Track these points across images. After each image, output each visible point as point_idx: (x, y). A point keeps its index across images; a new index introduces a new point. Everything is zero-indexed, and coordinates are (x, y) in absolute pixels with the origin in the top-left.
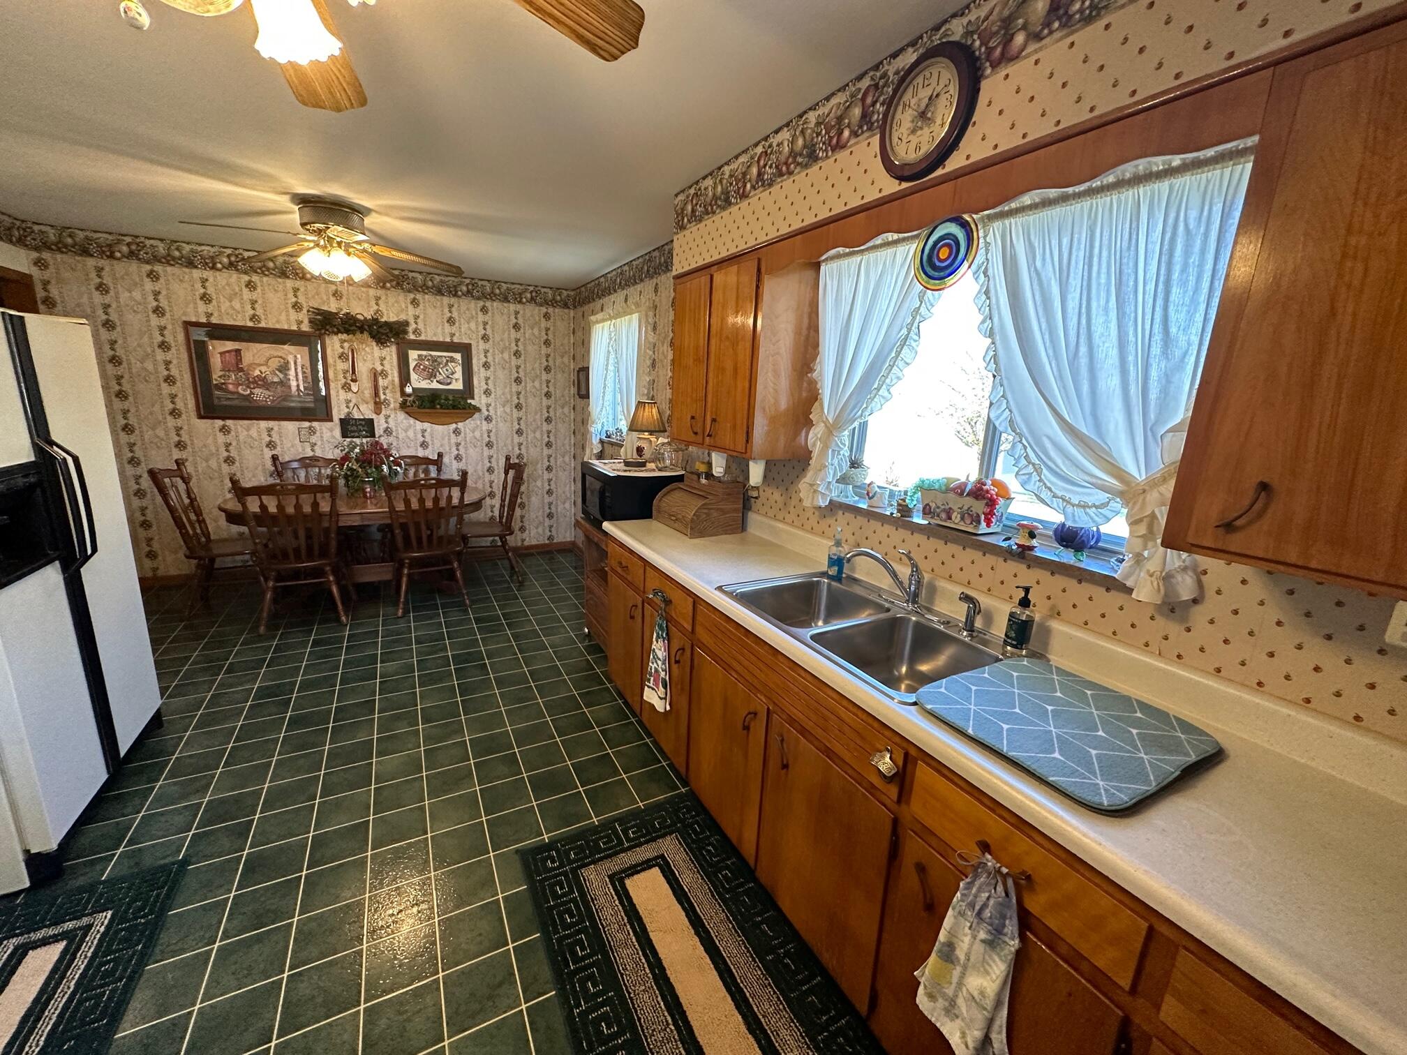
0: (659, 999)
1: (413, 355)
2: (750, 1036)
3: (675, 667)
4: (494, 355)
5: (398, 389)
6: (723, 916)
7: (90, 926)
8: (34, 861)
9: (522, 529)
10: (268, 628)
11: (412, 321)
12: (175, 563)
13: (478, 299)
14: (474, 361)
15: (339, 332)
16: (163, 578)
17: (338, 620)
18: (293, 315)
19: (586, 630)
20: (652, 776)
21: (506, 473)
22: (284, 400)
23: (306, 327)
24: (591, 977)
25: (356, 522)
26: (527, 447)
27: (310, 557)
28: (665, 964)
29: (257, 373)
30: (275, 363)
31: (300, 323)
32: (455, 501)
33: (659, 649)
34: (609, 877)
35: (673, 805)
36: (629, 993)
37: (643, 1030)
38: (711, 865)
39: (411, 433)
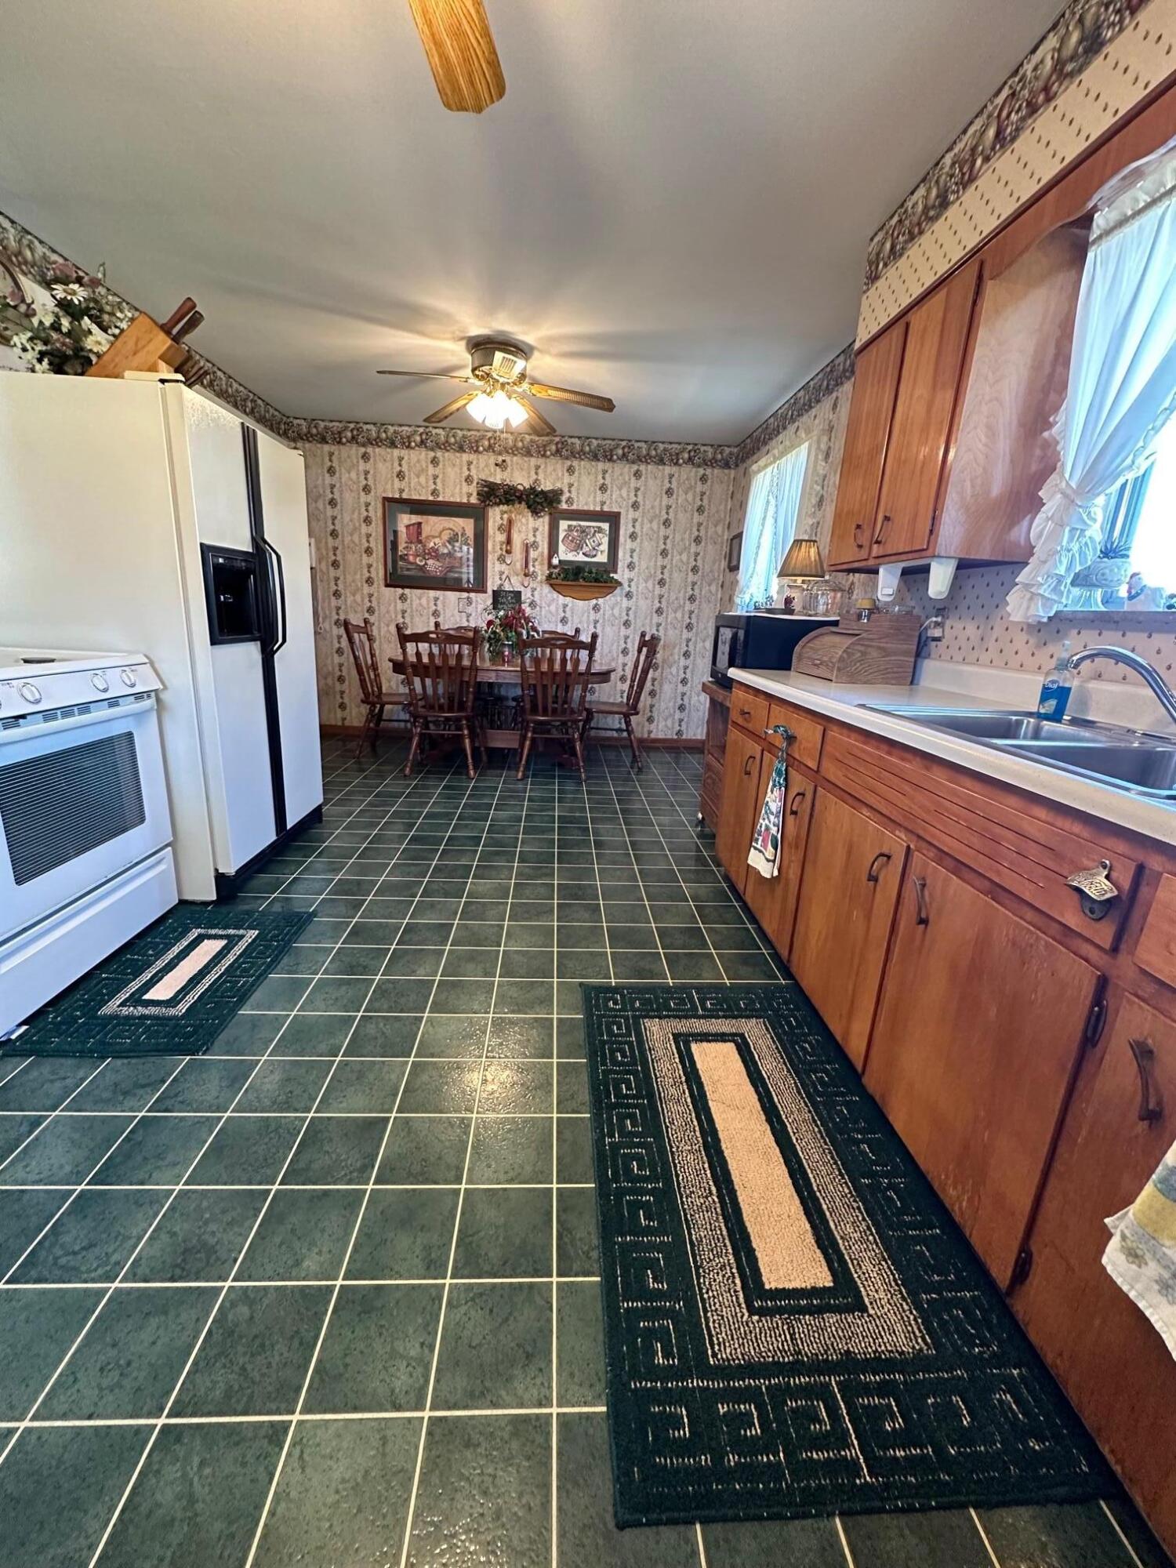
0: (706, 1166)
1: (564, 525)
2: (818, 1251)
3: (790, 819)
4: (642, 524)
5: (546, 562)
6: (807, 1116)
7: (242, 936)
8: (220, 878)
9: (650, 720)
10: (412, 771)
11: (566, 490)
12: (356, 715)
13: (633, 462)
14: (622, 532)
15: (501, 503)
16: (348, 727)
17: (468, 774)
18: (465, 488)
19: (700, 816)
20: (745, 960)
21: (640, 651)
22: (450, 571)
23: (474, 500)
24: (632, 1117)
25: (492, 678)
26: (666, 629)
27: (451, 710)
28: (721, 1135)
29: (432, 544)
30: (446, 536)
31: (469, 495)
32: (582, 668)
33: (773, 800)
34: (673, 1034)
35: (770, 993)
36: (671, 1147)
37: (679, 1188)
38: (804, 1063)
39: (553, 608)
